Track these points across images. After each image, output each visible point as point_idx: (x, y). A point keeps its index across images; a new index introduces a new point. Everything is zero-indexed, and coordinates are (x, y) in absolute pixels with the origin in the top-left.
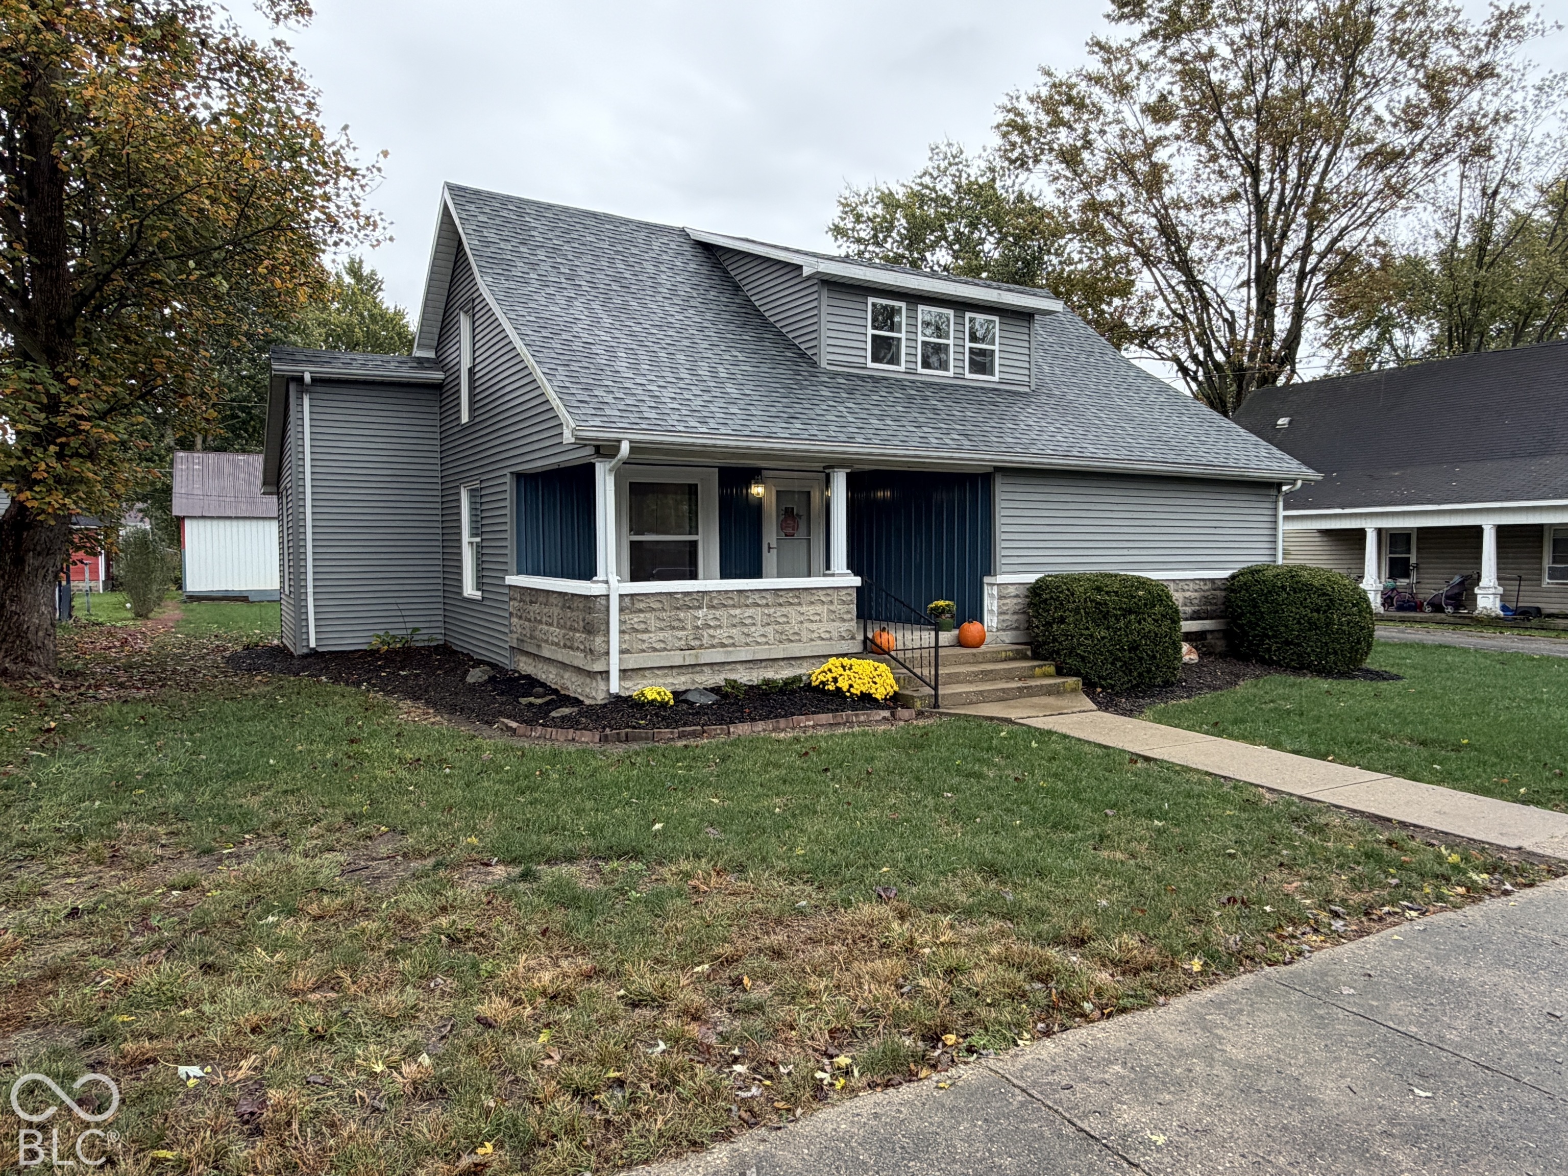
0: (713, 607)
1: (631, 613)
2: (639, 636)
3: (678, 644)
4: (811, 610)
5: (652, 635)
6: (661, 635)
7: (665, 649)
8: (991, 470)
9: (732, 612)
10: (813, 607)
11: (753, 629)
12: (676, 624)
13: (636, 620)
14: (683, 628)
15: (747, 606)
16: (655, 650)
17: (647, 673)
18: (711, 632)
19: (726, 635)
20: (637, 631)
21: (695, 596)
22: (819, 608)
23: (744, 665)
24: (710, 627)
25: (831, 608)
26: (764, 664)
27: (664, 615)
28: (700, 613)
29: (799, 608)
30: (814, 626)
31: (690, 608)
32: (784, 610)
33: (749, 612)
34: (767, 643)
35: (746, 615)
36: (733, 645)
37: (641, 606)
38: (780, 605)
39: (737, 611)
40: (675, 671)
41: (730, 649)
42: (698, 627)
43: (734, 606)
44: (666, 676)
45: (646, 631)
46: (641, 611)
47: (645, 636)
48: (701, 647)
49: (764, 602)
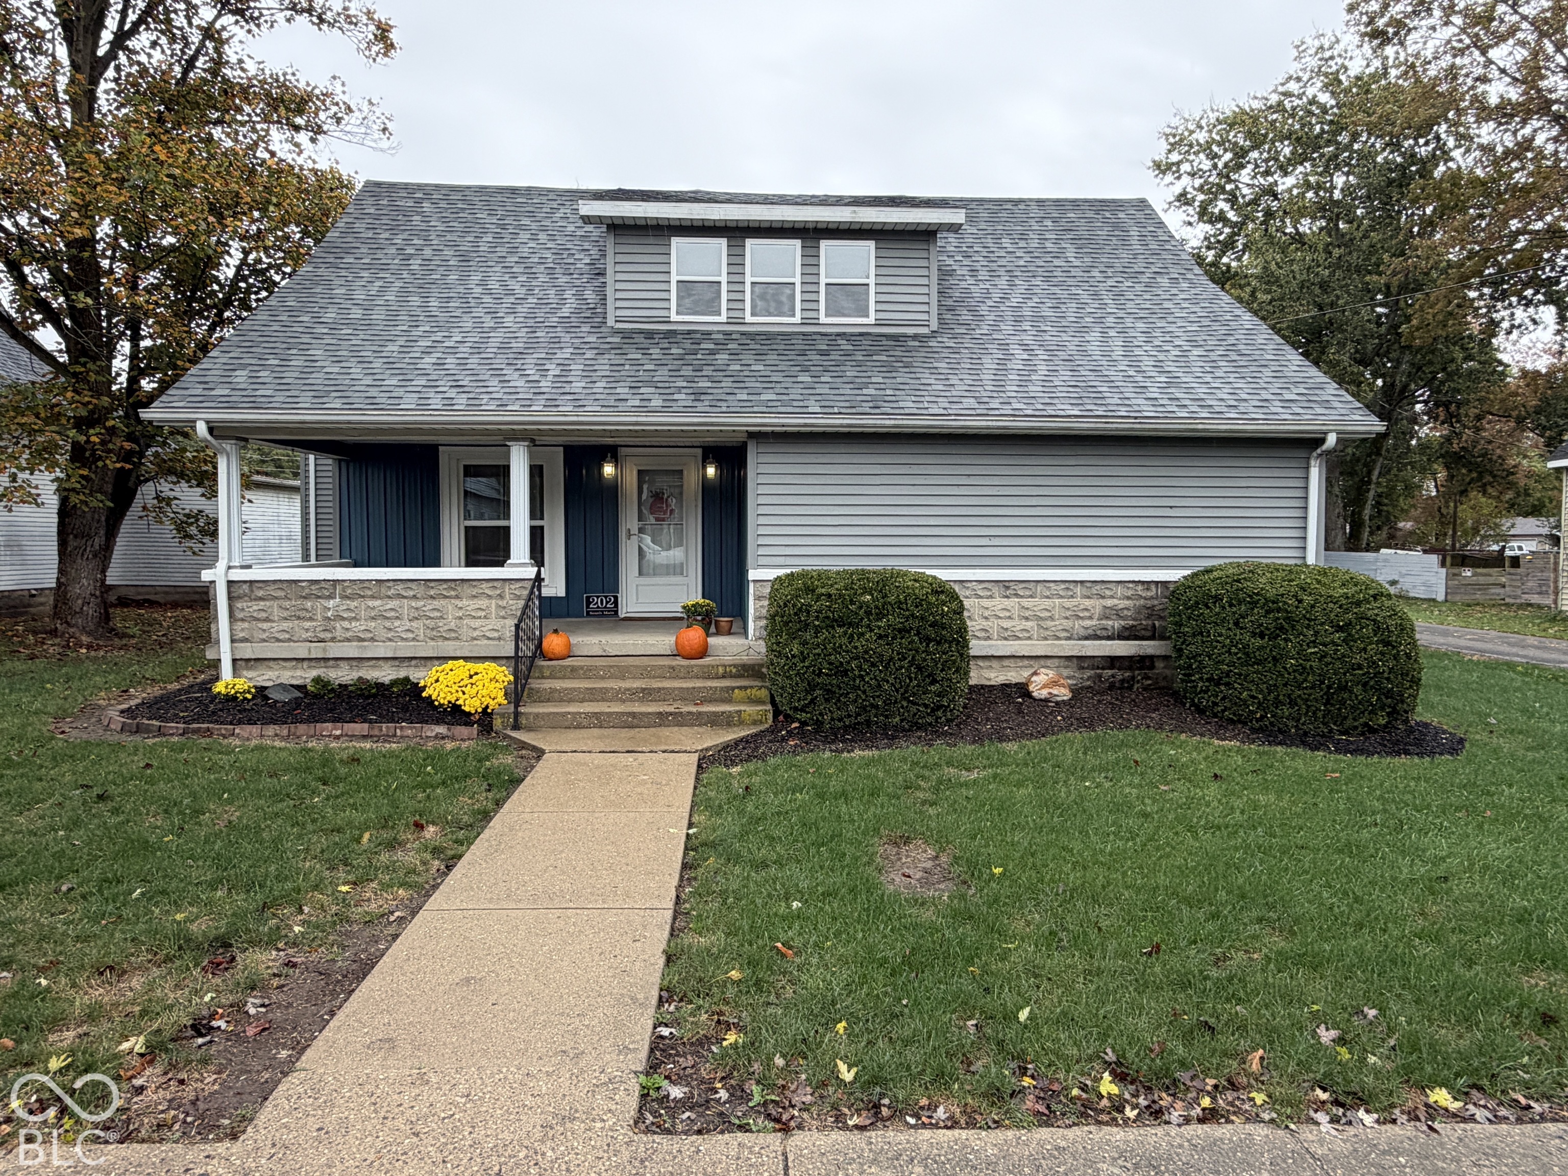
0: (348, 598)
1: (251, 600)
2: (260, 625)
3: (305, 635)
4: (473, 604)
5: (274, 625)
6: (285, 625)
7: (289, 640)
8: (742, 438)
9: (371, 603)
10: (475, 601)
11: (397, 623)
12: (303, 614)
13: (255, 608)
14: (311, 619)
15: (389, 597)
16: (278, 640)
17: (271, 664)
18: (346, 624)
19: (363, 628)
20: (258, 620)
21: (323, 585)
22: (483, 603)
23: (390, 663)
24: (344, 619)
25: (500, 603)
26: (413, 662)
27: (287, 604)
28: (331, 603)
29: (457, 602)
30: (477, 623)
31: (319, 597)
32: (436, 603)
33: (392, 604)
34: (414, 639)
35: (388, 607)
36: (372, 639)
37: (260, 593)
38: (432, 597)
39: (378, 603)
40: (305, 664)
41: (366, 643)
42: (329, 619)
43: (373, 597)
44: (295, 668)
45: (267, 620)
46: (261, 599)
47: (265, 626)
48: (333, 639)
49: (411, 593)
